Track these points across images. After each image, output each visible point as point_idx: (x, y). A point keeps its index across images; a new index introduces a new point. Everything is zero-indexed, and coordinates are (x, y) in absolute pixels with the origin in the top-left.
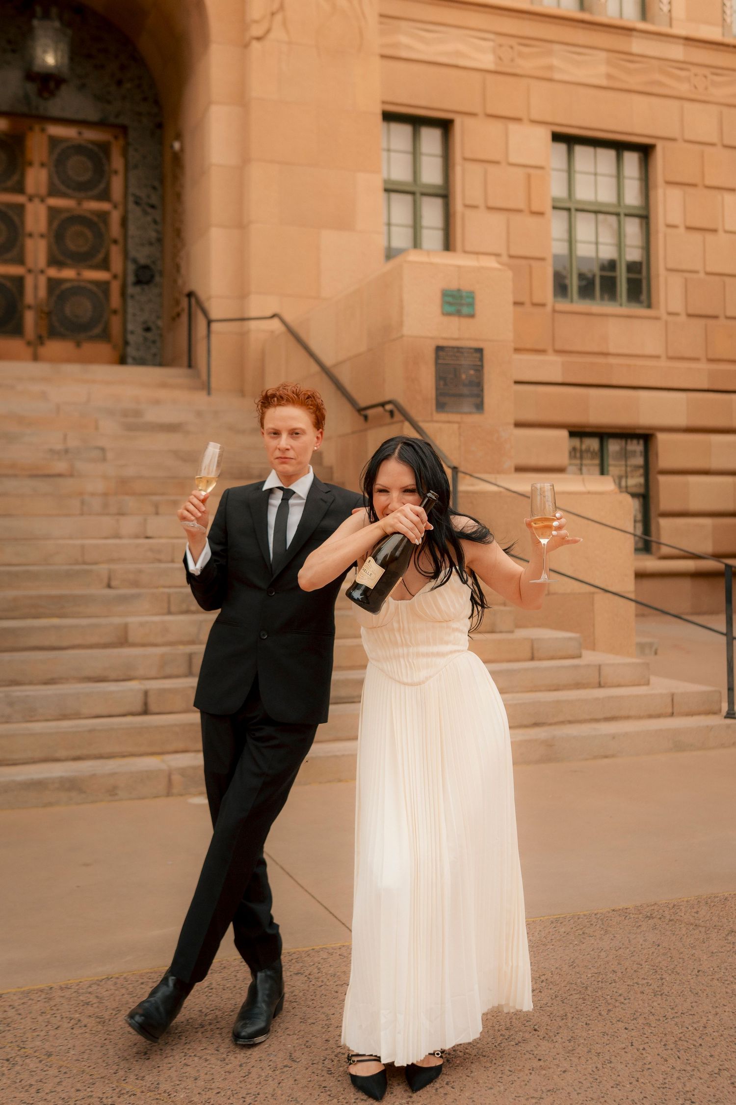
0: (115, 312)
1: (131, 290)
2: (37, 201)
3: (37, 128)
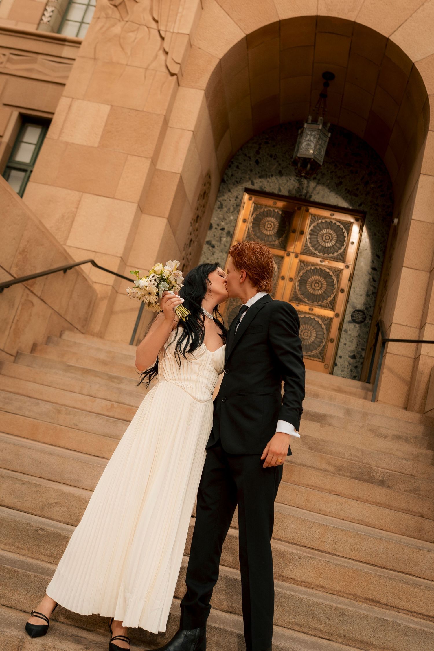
0: (332, 341)
1: (345, 326)
2: (292, 255)
3: (303, 208)
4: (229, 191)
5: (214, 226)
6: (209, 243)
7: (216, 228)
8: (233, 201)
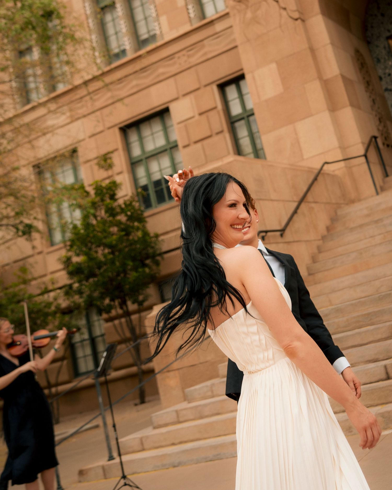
4: (377, 46)
5: (383, 76)
6: (386, 90)
7: (385, 77)
8: (384, 52)
